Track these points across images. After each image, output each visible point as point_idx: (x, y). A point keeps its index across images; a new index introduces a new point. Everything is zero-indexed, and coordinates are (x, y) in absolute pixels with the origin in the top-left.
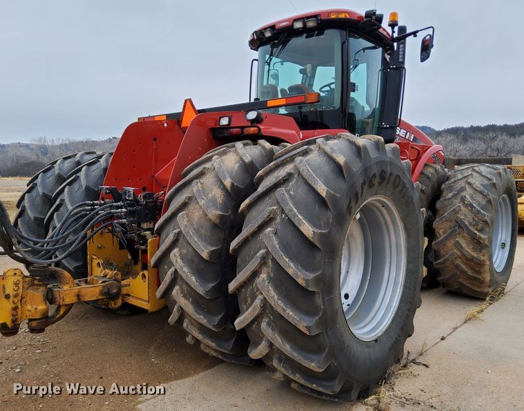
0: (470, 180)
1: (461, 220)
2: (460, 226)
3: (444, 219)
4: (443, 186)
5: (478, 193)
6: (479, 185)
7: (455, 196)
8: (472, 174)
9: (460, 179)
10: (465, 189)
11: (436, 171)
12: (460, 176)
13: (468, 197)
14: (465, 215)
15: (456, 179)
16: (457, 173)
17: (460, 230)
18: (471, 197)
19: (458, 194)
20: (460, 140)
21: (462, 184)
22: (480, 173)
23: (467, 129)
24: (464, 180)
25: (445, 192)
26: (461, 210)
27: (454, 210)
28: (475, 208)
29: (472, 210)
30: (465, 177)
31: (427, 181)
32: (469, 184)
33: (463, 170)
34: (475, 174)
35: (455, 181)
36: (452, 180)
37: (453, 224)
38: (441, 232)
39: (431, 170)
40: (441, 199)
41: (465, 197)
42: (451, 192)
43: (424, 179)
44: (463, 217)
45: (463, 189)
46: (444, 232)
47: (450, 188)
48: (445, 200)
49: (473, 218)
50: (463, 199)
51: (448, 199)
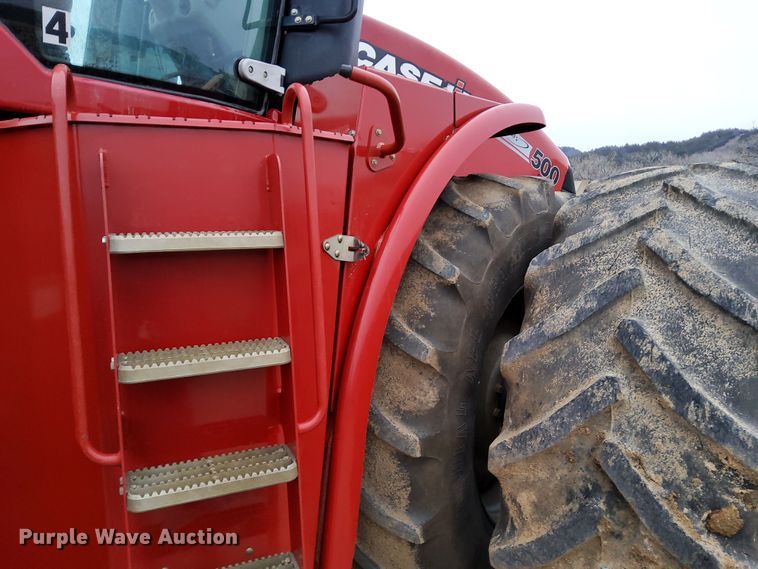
0: (660, 240)
1: (621, 465)
2: (615, 498)
3: (536, 443)
4: (533, 269)
5: (706, 313)
6: (708, 268)
7: (588, 321)
8: (664, 209)
9: (610, 235)
10: (638, 285)
11: (519, 201)
12: (608, 221)
13: (654, 331)
14: (644, 435)
15: (591, 233)
16: (595, 204)
17: (621, 514)
18: (673, 330)
19: (601, 311)
20: (614, 163)
21: (621, 257)
22: (704, 204)
23: (621, 148)
24: (631, 239)
25: (541, 299)
26: (620, 404)
27: (584, 403)
28: (698, 400)
29: (680, 413)
30: (634, 223)
31: (477, 243)
32: (656, 258)
33: (620, 190)
34: (678, 208)
35: (585, 246)
36: (574, 241)
37: (579, 475)
38: (526, 499)
39: (495, 197)
40: (525, 333)
41: (640, 333)
42: (569, 297)
43: (460, 235)
44: (630, 447)
45: (624, 288)
46: (541, 510)
47: (567, 281)
48: (542, 339)
49: (687, 458)
50: (629, 342)
51: (555, 338)
